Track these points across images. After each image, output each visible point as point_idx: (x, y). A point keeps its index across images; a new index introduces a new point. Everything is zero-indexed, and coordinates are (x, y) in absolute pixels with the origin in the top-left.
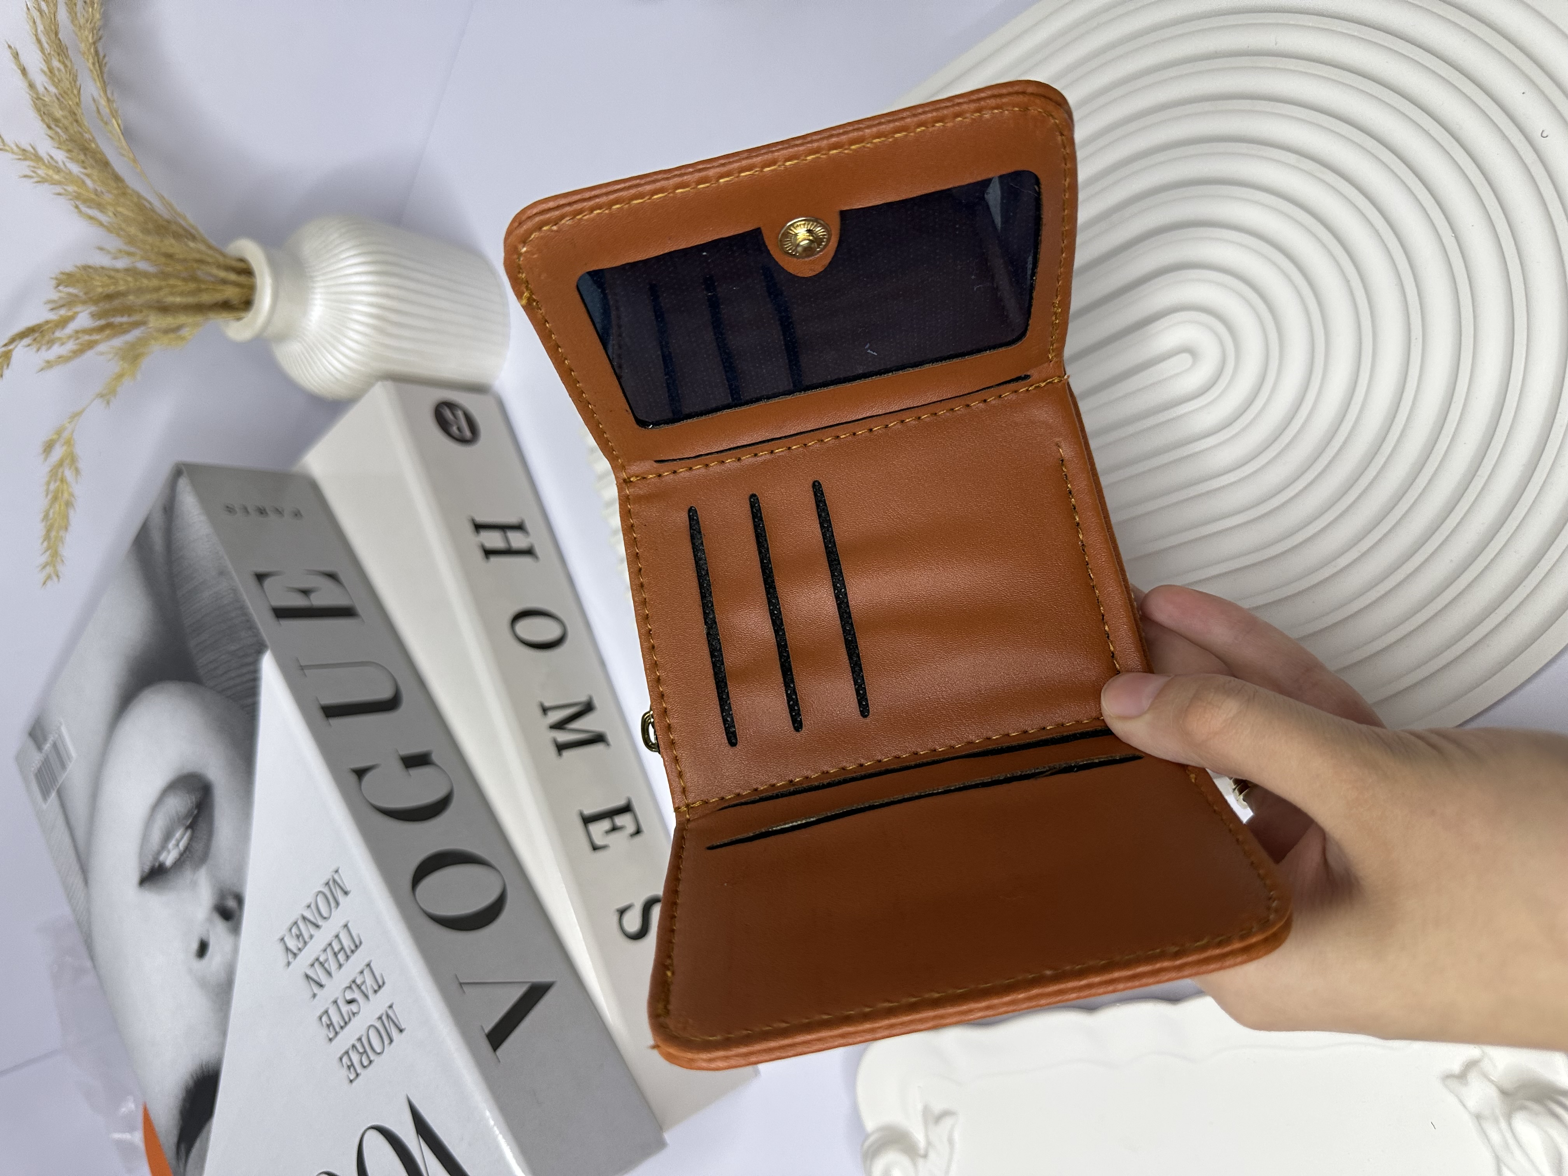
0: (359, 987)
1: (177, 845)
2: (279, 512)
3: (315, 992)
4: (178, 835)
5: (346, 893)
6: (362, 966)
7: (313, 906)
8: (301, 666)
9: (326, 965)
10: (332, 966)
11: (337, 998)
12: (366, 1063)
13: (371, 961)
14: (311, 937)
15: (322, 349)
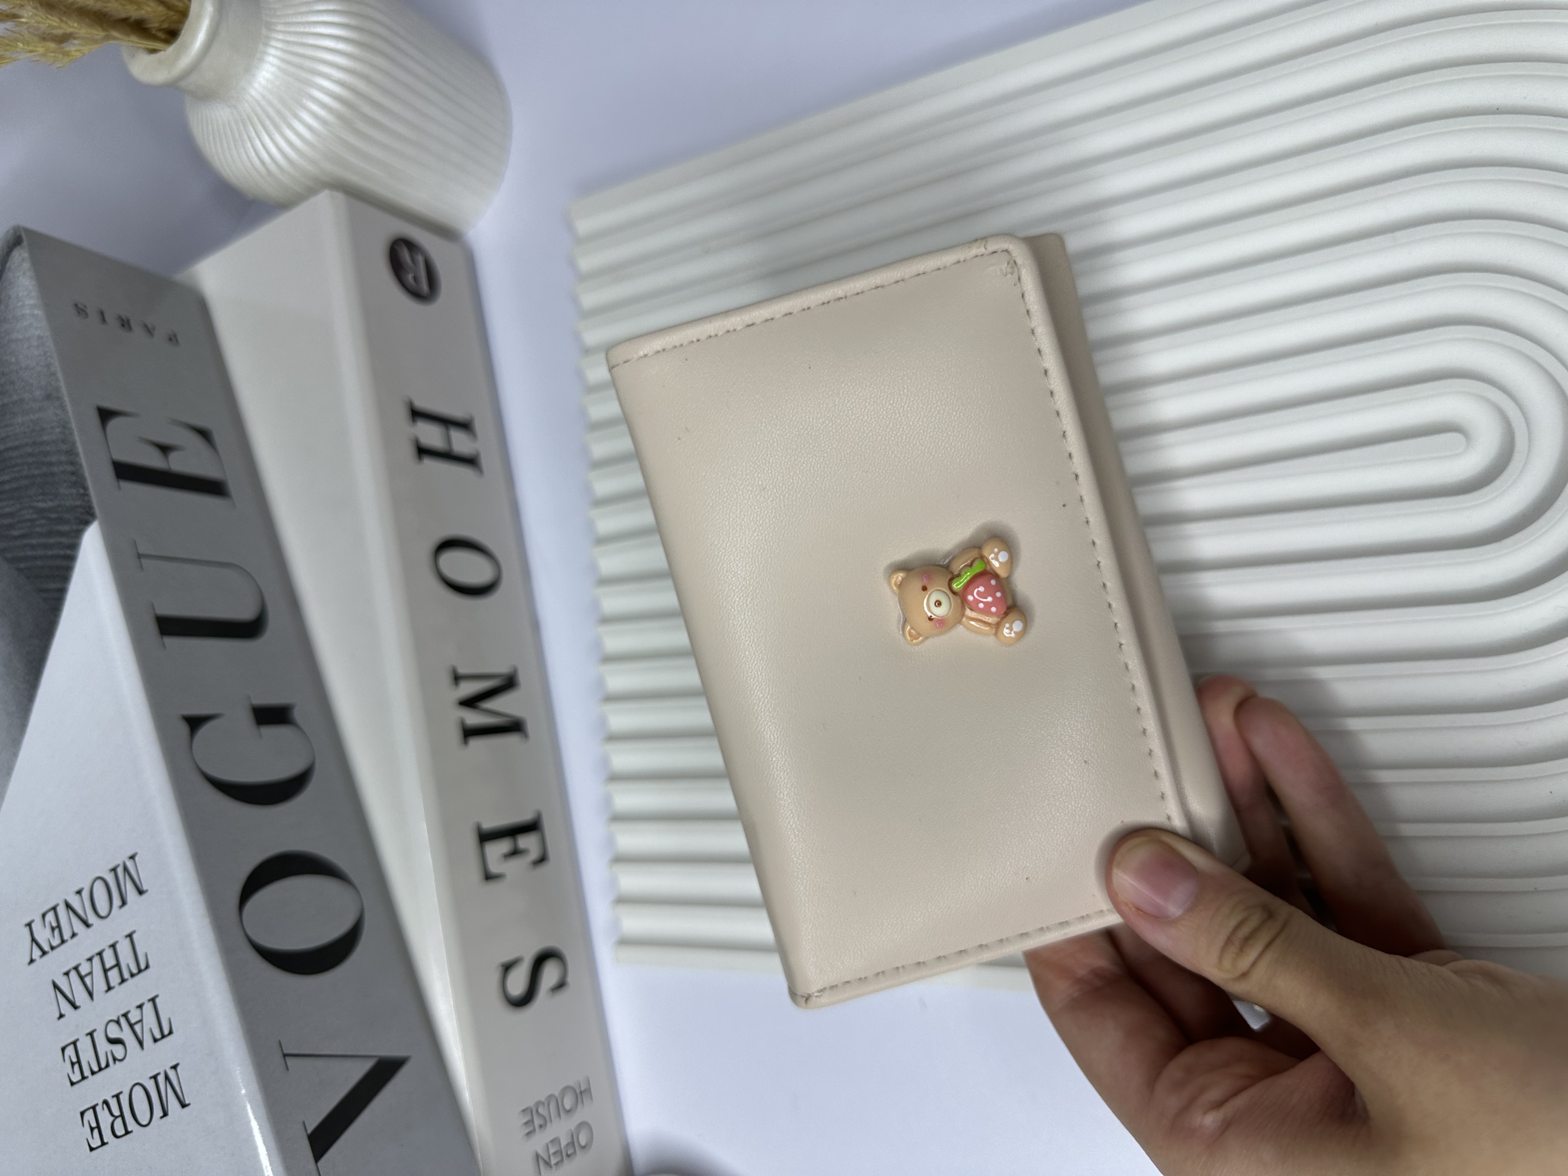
0: (131, 1026)
3: (64, 1011)
5: (141, 892)
6: (144, 999)
7: (86, 894)
8: (138, 554)
9: (88, 980)
10: (99, 985)
11: (95, 1030)
12: (120, 1131)
13: (157, 996)
14: (74, 935)
15: (260, 127)
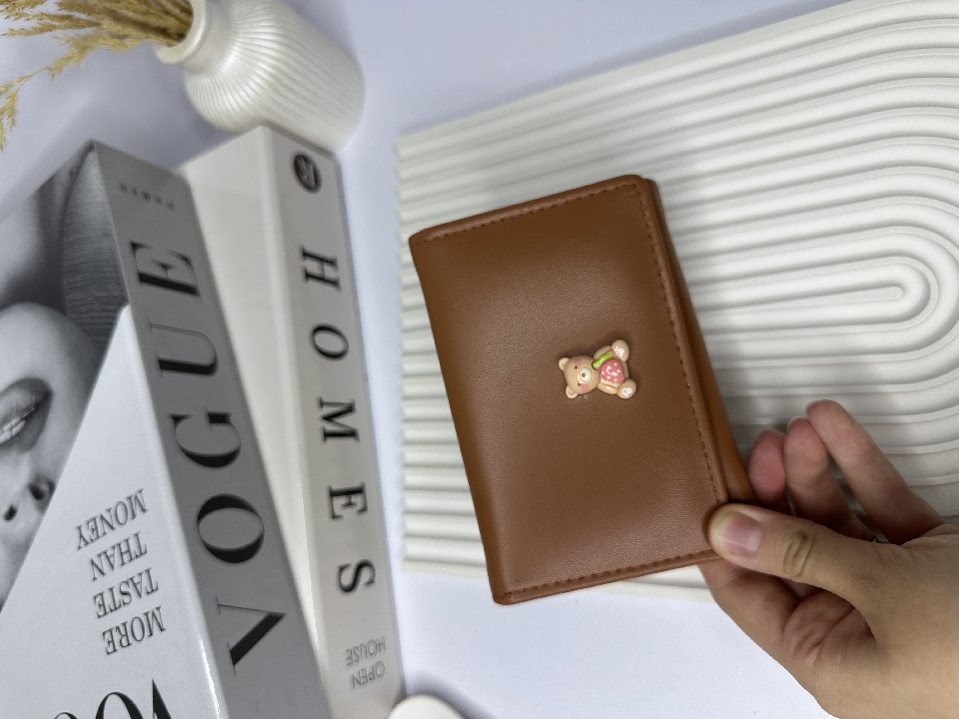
0: (135, 585)
1: (11, 429)
2: (159, 200)
3: (96, 576)
4: (14, 422)
5: (144, 510)
6: (142, 569)
7: (112, 511)
8: (150, 323)
9: (111, 560)
10: (117, 561)
11: (114, 587)
12: (124, 643)
13: (150, 568)
14: (104, 534)
15: (227, 89)
